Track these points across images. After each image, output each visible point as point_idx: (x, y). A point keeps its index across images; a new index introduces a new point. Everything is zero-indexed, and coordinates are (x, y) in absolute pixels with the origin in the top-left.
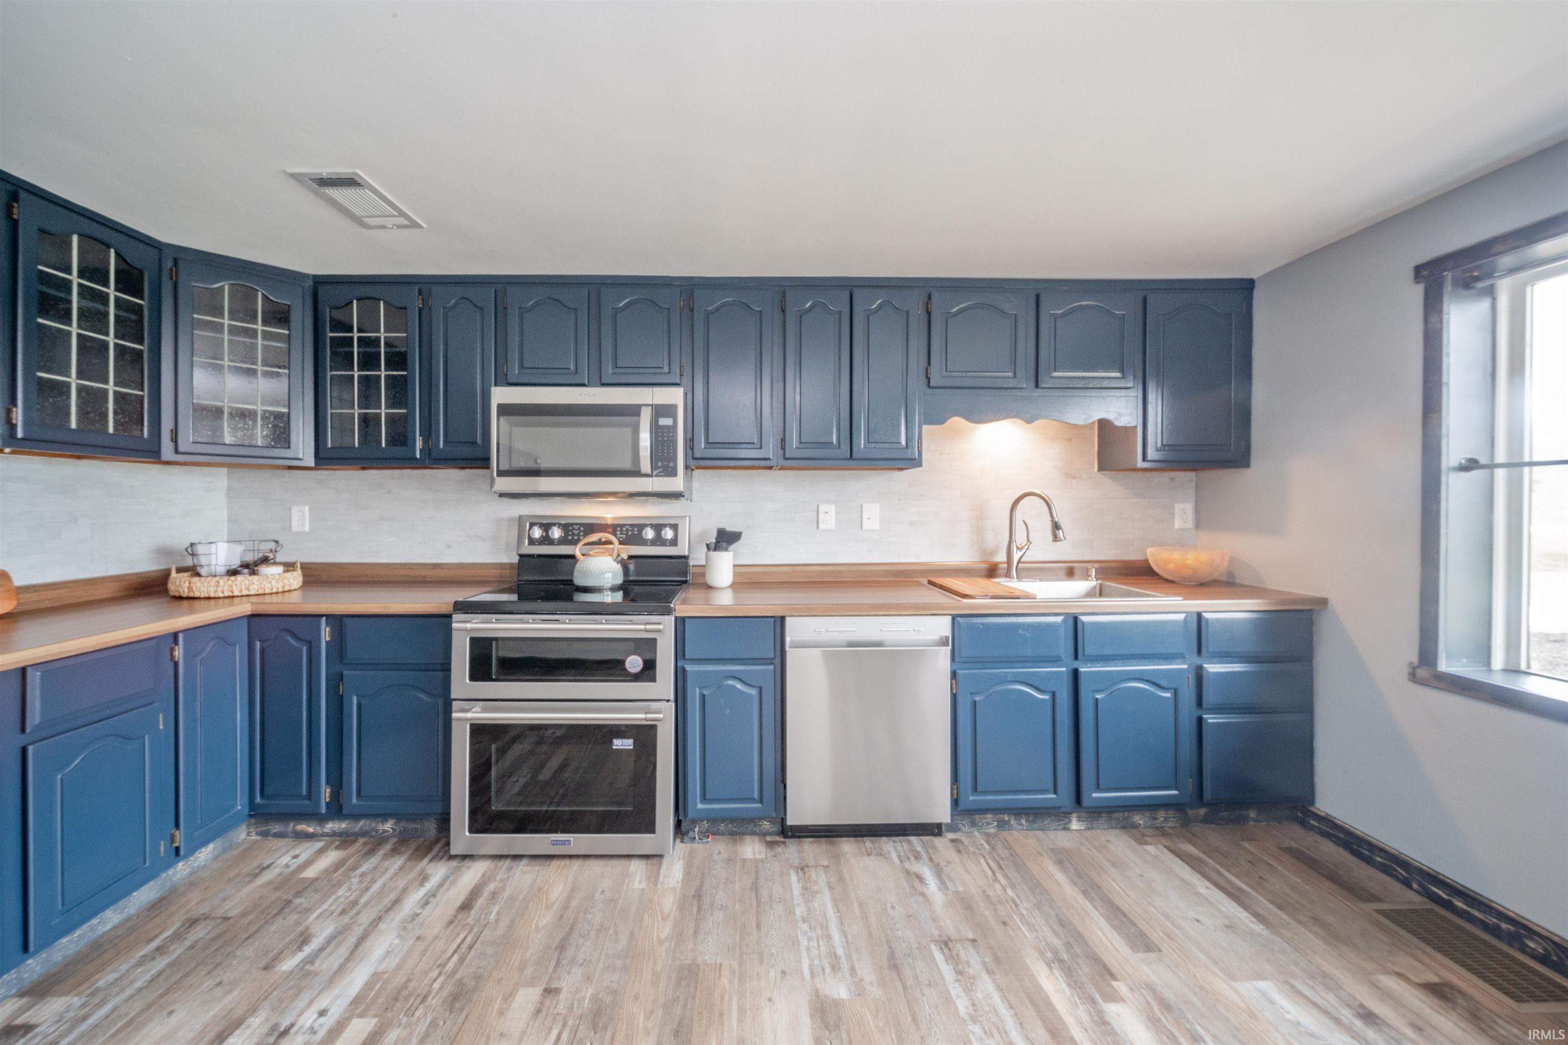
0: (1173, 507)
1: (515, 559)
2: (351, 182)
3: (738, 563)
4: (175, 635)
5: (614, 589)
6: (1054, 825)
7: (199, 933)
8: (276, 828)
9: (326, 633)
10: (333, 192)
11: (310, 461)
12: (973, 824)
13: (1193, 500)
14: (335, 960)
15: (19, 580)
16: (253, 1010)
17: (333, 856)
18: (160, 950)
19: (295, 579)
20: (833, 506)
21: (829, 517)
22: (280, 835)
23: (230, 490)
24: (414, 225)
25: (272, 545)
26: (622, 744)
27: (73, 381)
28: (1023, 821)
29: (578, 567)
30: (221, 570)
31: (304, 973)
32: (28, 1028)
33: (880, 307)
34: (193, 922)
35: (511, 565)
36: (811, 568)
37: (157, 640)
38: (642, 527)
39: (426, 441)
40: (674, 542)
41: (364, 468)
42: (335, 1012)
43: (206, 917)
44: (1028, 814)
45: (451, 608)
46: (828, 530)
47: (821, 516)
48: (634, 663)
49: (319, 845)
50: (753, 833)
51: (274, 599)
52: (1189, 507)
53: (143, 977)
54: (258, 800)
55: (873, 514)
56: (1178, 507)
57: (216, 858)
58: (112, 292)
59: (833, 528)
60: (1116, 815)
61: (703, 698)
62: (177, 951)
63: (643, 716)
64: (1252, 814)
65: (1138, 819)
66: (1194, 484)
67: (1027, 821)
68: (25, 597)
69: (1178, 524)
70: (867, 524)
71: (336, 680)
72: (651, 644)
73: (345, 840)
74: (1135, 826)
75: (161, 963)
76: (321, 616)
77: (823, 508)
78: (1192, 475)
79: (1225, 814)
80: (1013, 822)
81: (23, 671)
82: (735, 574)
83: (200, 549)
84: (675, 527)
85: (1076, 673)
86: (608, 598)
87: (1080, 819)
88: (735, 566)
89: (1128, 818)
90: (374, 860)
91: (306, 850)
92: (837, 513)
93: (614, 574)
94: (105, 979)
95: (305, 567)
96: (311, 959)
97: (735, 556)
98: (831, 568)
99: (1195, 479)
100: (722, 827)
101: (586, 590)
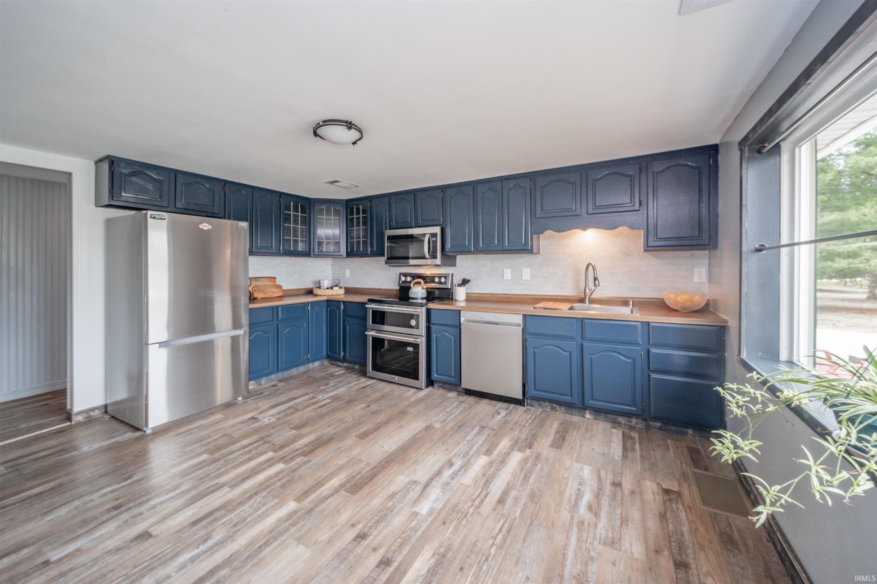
0: (693, 270)
1: (398, 288)
2: (337, 181)
3: (468, 292)
4: (308, 303)
5: (423, 299)
6: (577, 413)
7: (310, 379)
8: (333, 362)
9: (342, 307)
10: (335, 184)
11: (345, 255)
12: (540, 405)
13: (707, 266)
14: (330, 390)
15: (284, 288)
16: (312, 393)
17: (343, 371)
18: (302, 380)
19: (342, 291)
20: (510, 270)
21: (508, 274)
22: (334, 365)
23: (332, 264)
24: (358, 186)
25: (338, 281)
26: (410, 349)
27: (292, 238)
28: (563, 409)
29: (411, 290)
30: (325, 288)
31: (323, 390)
32: (277, 386)
33: (514, 186)
34: (310, 377)
35: (397, 290)
36: (500, 296)
37: (304, 303)
38: (435, 277)
39: (371, 248)
40: (445, 283)
41: (362, 257)
42: (325, 397)
43: (312, 377)
44: (565, 406)
45: (367, 301)
46: (508, 280)
47: (505, 274)
48: (413, 323)
49: (342, 369)
50: (456, 391)
51: (337, 296)
52: (704, 270)
53: (297, 383)
54: (329, 353)
55: (527, 274)
56: (696, 270)
57: (320, 366)
58: (299, 214)
59: (510, 278)
60: (609, 415)
61: (436, 337)
62: (304, 381)
63: (413, 339)
64: (690, 432)
65: (621, 419)
66: (708, 257)
67: (565, 409)
68: (285, 292)
69: (696, 279)
70: (524, 278)
71: (344, 320)
72: (418, 316)
73: (347, 368)
74: (620, 424)
75: (301, 382)
76: (341, 301)
77: (505, 270)
78: (706, 252)
79: (673, 428)
80: (558, 408)
81: (278, 307)
82: (467, 296)
83: (321, 282)
84: (446, 278)
85: (582, 345)
86: (420, 301)
87: (590, 414)
88: (467, 293)
89: (616, 418)
90: (351, 374)
91: (338, 369)
92: (511, 272)
93: (422, 293)
94: (291, 382)
95: (345, 288)
96: (326, 388)
97: (466, 289)
98: (507, 296)
99: (708, 254)
100: (446, 386)
101: (413, 299)
